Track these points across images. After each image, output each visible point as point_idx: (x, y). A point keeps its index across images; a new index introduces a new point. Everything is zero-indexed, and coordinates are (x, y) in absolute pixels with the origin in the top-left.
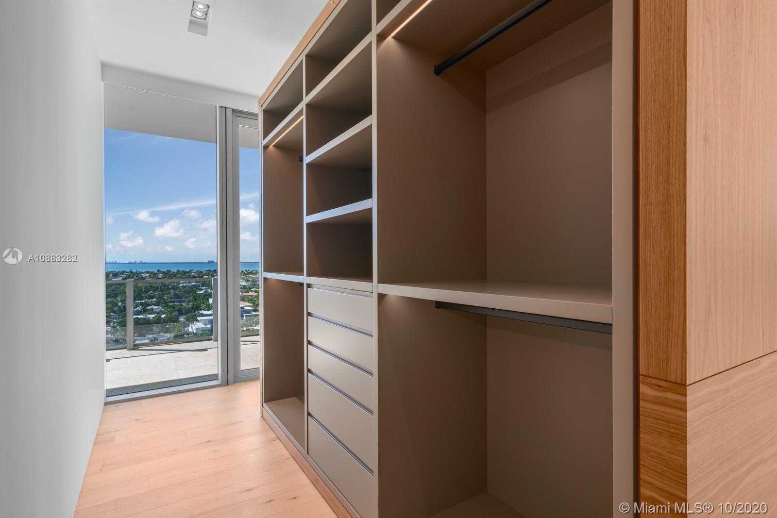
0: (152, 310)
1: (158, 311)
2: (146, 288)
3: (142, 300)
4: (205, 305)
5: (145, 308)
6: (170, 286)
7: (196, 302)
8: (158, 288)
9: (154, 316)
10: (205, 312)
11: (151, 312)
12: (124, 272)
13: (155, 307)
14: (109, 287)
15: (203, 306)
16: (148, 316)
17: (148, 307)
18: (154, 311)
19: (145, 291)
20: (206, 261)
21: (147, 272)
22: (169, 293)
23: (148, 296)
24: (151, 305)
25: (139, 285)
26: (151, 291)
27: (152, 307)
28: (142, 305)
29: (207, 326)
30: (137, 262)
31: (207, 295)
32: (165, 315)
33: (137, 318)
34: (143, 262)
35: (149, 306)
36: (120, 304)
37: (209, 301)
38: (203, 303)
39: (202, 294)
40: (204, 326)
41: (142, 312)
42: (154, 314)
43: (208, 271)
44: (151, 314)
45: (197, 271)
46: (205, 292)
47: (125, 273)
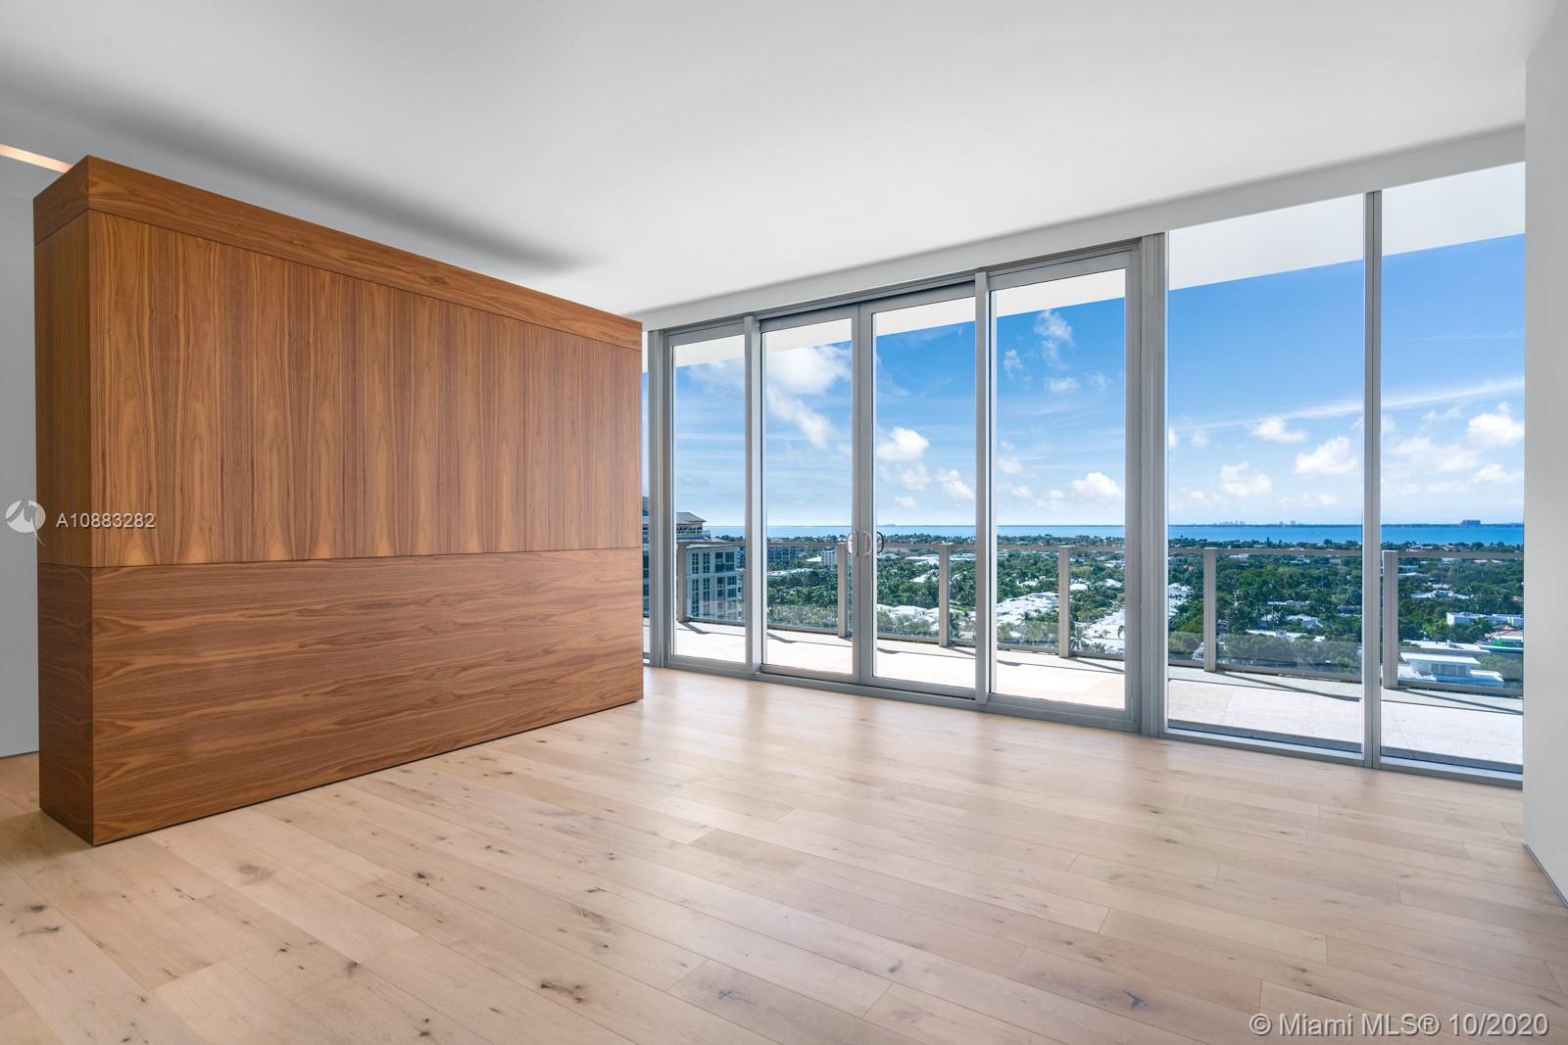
0: (1299, 624)
1: (1309, 627)
2: (1291, 576)
3: (1284, 601)
4: (1435, 628)
5: (1283, 616)
6: (1348, 577)
7: (1409, 617)
8: (1319, 579)
9: (1299, 635)
10: (1432, 645)
11: (1296, 627)
12: (1255, 542)
13: (1306, 618)
14: (1222, 570)
15: (1427, 628)
16: (1288, 634)
17: (1291, 617)
18: (1303, 625)
19: (1288, 583)
20: (1458, 521)
21: (1302, 545)
22: (1344, 591)
23: (1294, 595)
24: (1298, 613)
25: (1281, 570)
26: (1303, 583)
27: (1300, 617)
28: (1278, 611)
29: (1426, 677)
30: (1284, 523)
31: (1441, 604)
32: (1323, 638)
33: (1262, 635)
34: (1297, 523)
35: (1295, 615)
36: (1236, 604)
37: (1446, 618)
38: (1430, 621)
39: (1428, 599)
40: (1418, 676)
41: (1276, 624)
42: (1300, 632)
43: (1457, 545)
44: (1293, 631)
45: (1425, 545)
46: (1437, 596)
47: (1256, 546)
